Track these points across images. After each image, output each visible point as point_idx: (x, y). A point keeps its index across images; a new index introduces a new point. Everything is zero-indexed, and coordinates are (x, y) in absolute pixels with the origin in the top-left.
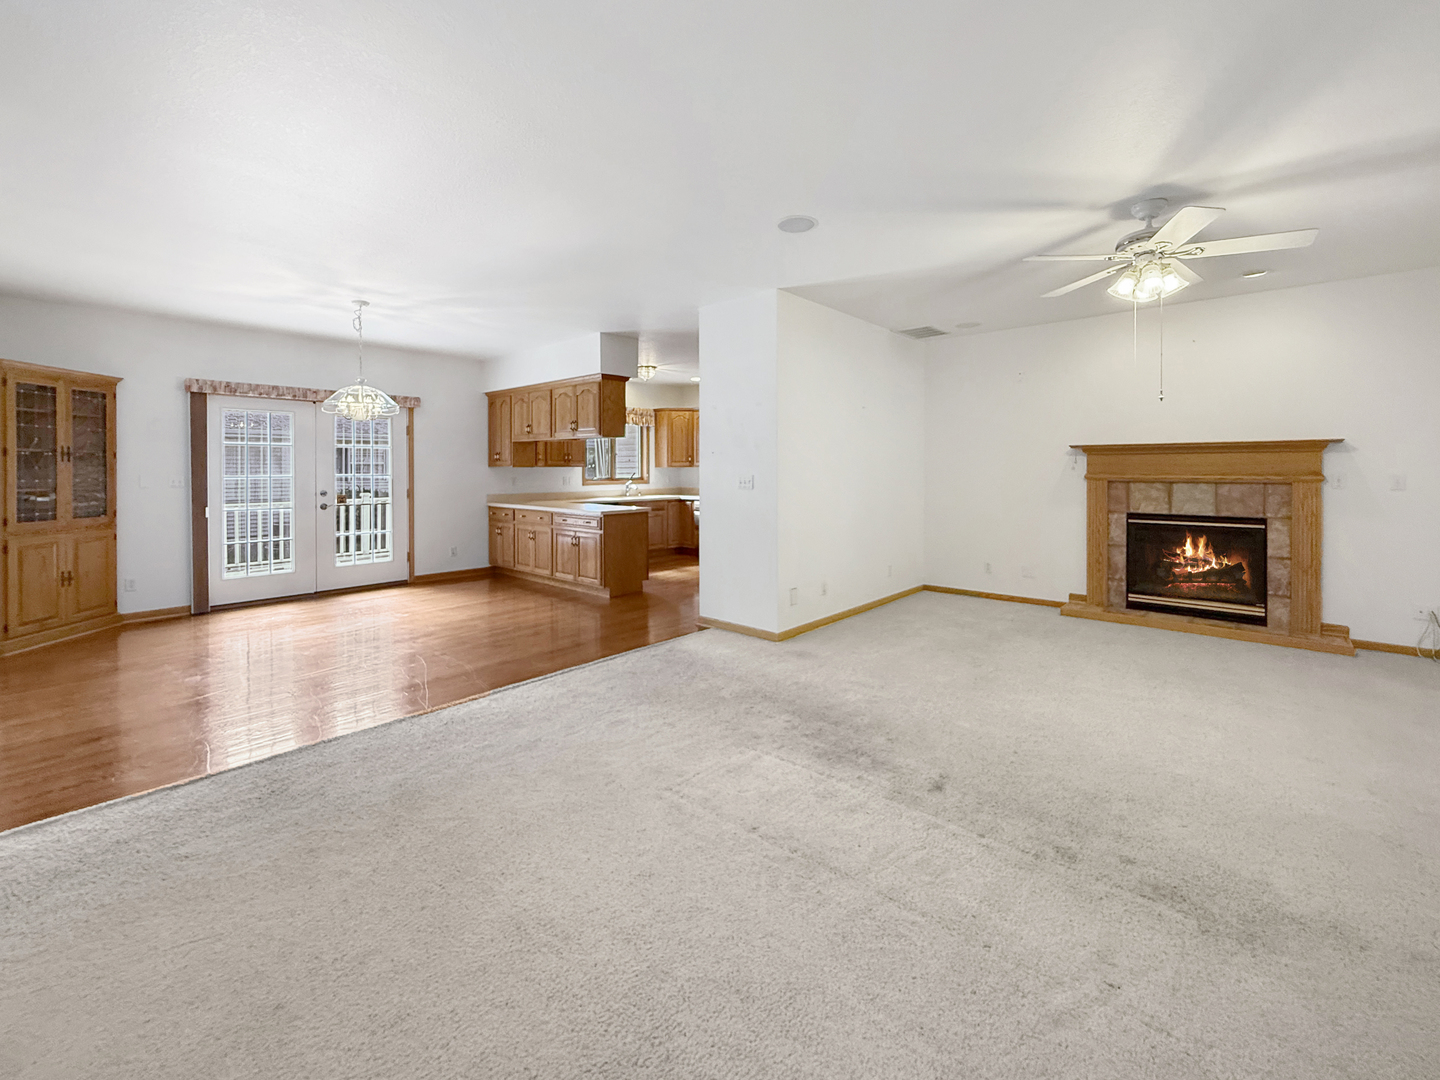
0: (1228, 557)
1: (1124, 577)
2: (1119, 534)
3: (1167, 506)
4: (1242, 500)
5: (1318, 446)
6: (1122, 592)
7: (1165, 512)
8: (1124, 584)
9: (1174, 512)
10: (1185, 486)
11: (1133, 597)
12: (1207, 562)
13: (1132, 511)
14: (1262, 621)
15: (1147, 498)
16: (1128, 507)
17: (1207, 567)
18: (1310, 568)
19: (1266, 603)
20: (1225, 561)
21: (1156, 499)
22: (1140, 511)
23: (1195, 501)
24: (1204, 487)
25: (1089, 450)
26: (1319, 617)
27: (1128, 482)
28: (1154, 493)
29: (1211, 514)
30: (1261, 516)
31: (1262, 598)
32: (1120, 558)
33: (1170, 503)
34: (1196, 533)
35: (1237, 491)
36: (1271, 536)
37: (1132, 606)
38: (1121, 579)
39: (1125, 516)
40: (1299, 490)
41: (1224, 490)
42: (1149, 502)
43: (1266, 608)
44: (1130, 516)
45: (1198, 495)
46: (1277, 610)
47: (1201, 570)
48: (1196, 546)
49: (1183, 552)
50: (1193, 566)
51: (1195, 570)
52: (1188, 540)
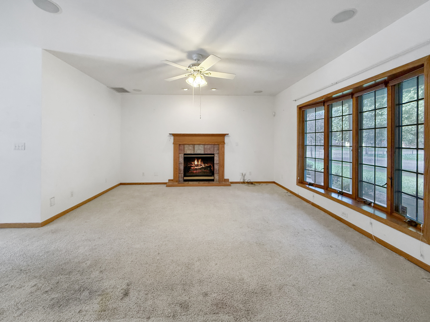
1: (183, 172)
2: (182, 160)
3: (193, 151)
4: (209, 149)
5: (224, 135)
6: (182, 177)
7: (193, 153)
8: (183, 174)
9: (195, 153)
10: (197, 146)
11: (186, 178)
12: (201, 165)
13: (185, 153)
14: (213, 180)
15: (189, 149)
16: (184, 152)
17: (201, 167)
18: (222, 165)
19: (214, 175)
20: (206, 165)
21: (191, 149)
22: (187, 153)
23: (200, 150)
24: (201, 146)
25: (174, 135)
26: (224, 177)
27: (184, 145)
28: (190, 148)
29: (203, 153)
30: (213, 153)
31: (213, 174)
32: (182, 167)
33: (194, 151)
34: (198, 158)
35: (209, 146)
36: (215, 158)
37: (185, 181)
38: (182, 173)
39: (183, 155)
40: (220, 145)
41: (206, 146)
42: (189, 150)
43: (214, 177)
44: (185, 154)
45: (200, 148)
46: (216, 177)
47: (199, 167)
48: (198, 161)
49: (194, 163)
50: (197, 166)
51: (198, 168)
52: (196, 160)
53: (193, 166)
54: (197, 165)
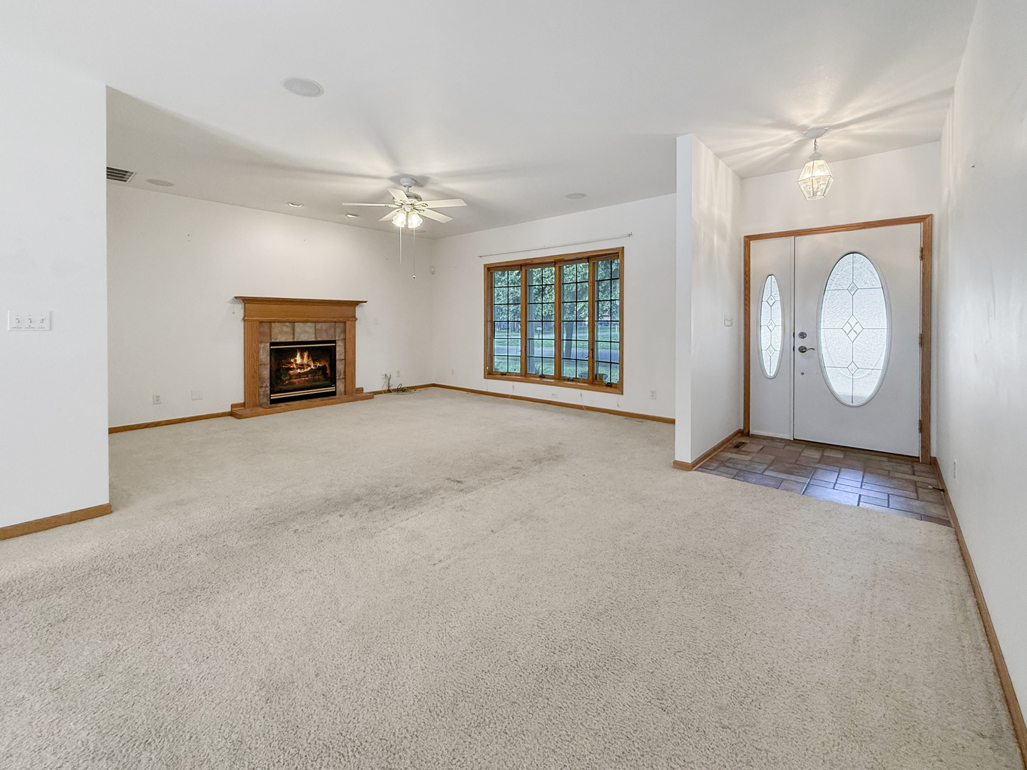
0: (320, 362)
1: (268, 385)
2: (265, 357)
3: (292, 337)
4: (326, 331)
5: (357, 303)
6: (267, 394)
7: (291, 340)
8: (268, 389)
9: (295, 340)
10: (301, 324)
11: (274, 396)
12: (309, 366)
13: (273, 341)
14: (334, 394)
15: (280, 333)
16: (271, 338)
17: (309, 369)
18: (350, 362)
19: (336, 384)
20: (318, 364)
21: (286, 333)
22: (278, 341)
23: (306, 333)
24: (309, 324)
25: (247, 301)
26: (355, 386)
27: (271, 322)
28: (285, 329)
29: (313, 340)
30: (333, 339)
31: (333, 381)
32: (266, 373)
33: (294, 334)
34: (302, 351)
35: (324, 326)
36: (337, 349)
37: (273, 402)
38: (266, 386)
39: (268, 344)
40: (348, 323)
41: (319, 326)
42: (282, 334)
43: (335, 386)
44: (272, 344)
45: (307, 329)
46: (340, 386)
47: (306, 370)
48: (302, 357)
49: (295, 361)
50: (301, 369)
51: (302, 371)
52: (298, 354)
53: (294, 368)
54: (302, 366)
